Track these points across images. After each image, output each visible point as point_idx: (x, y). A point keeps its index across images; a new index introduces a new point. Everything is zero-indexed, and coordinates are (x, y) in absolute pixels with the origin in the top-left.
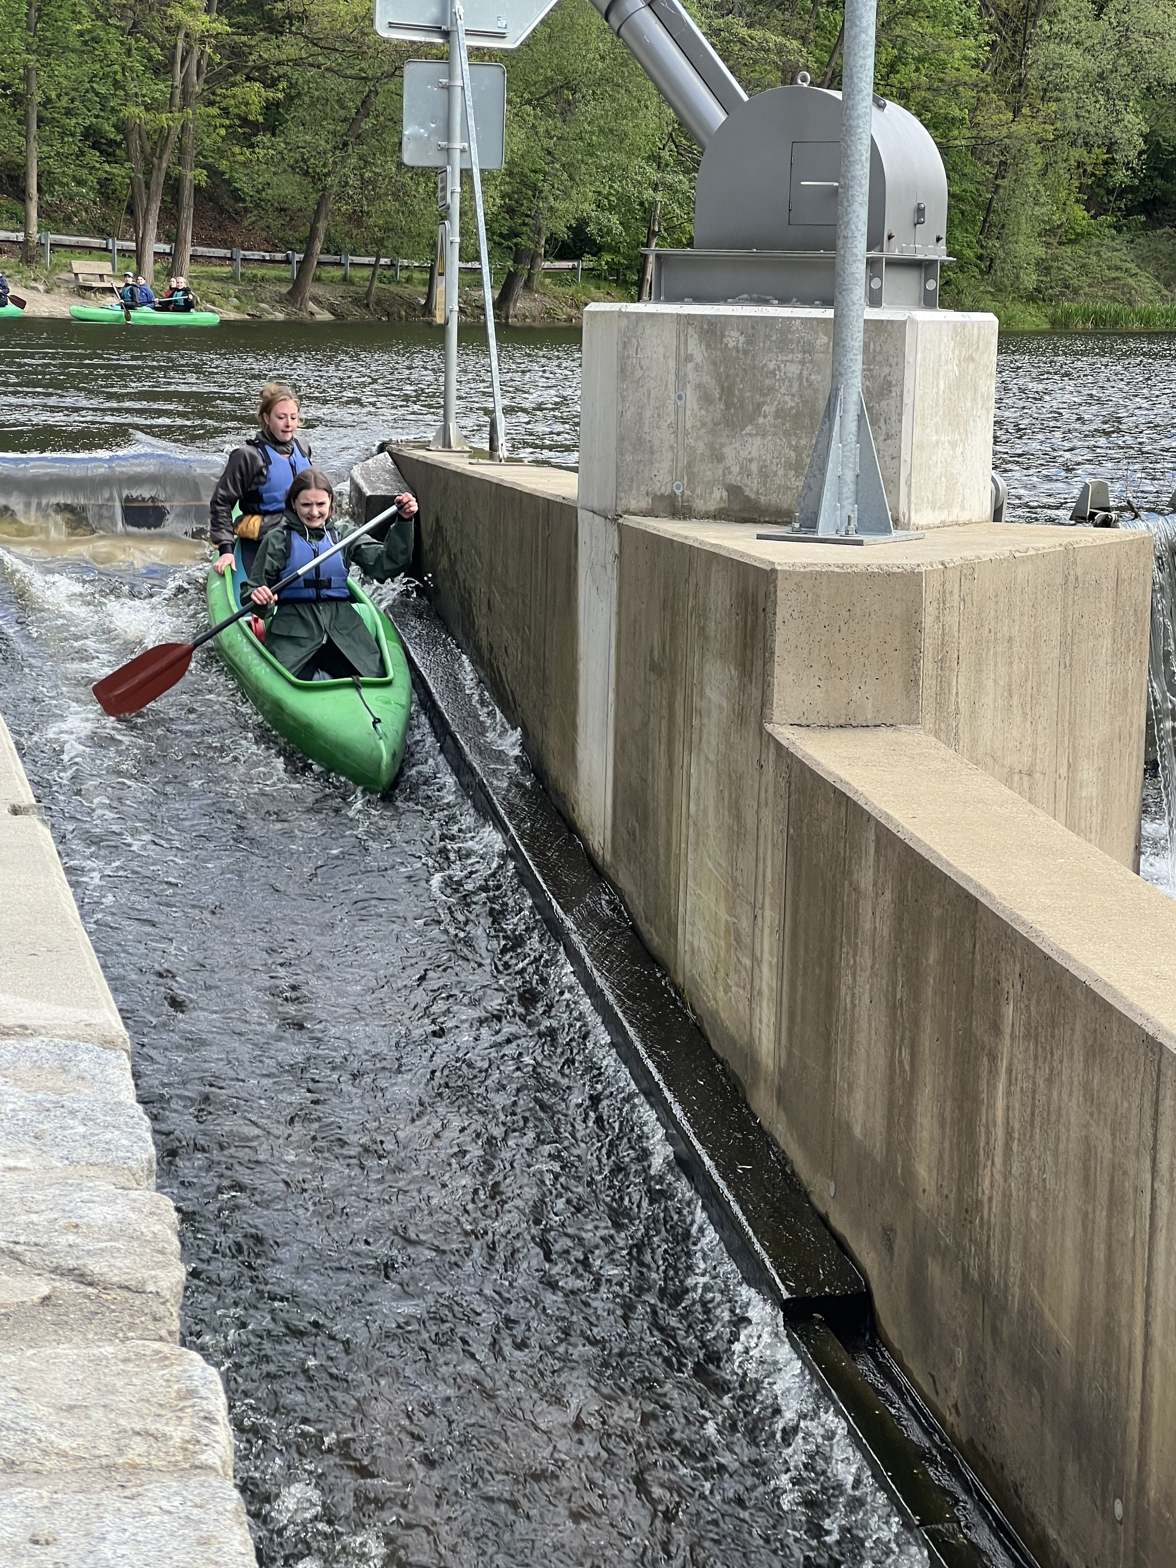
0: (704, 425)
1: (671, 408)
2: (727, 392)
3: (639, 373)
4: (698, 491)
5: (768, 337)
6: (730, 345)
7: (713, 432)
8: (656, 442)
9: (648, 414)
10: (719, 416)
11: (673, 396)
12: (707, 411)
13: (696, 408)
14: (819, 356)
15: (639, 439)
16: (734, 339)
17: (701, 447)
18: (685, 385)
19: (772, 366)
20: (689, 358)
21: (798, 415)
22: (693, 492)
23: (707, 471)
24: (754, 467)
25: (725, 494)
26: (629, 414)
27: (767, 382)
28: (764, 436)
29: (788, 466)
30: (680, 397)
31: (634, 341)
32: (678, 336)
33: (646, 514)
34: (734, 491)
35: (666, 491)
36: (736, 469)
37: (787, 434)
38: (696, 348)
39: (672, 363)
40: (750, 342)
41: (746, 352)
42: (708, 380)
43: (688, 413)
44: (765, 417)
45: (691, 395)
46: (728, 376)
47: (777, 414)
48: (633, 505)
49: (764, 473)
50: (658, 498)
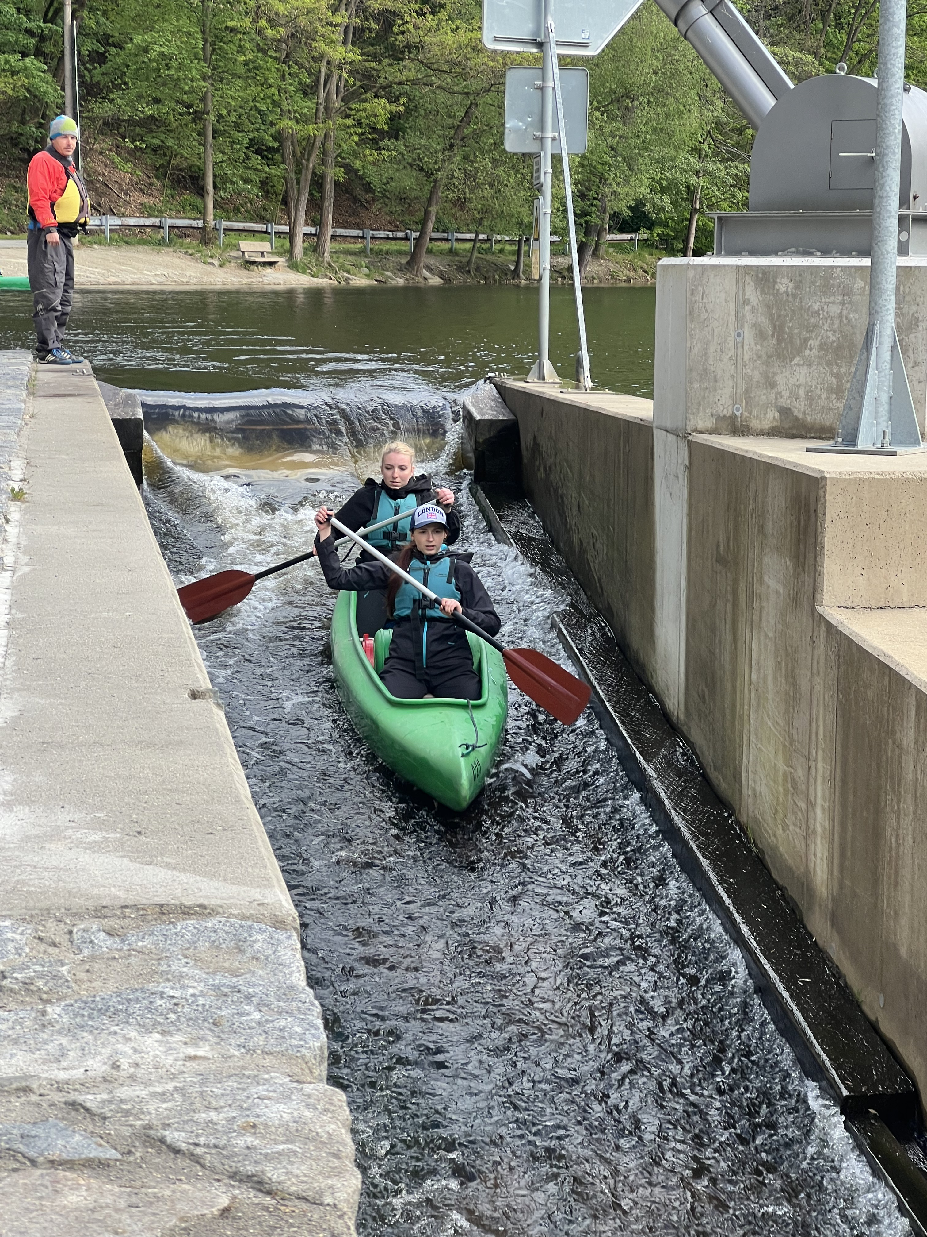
0: (759, 357)
1: (731, 344)
2: (779, 329)
3: (704, 315)
4: (755, 413)
5: (813, 283)
6: (781, 291)
7: (767, 363)
8: (719, 373)
9: (712, 349)
10: (771, 350)
11: (733, 334)
12: (761, 345)
13: (752, 343)
14: (856, 298)
15: (705, 370)
16: (784, 285)
17: (757, 376)
18: (742, 325)
19: (816, 307)
20: (746, 302)
21: (839, 347)
22: (750, 413)
23: (762, 396)
24: (802, 392)
25: (777, 415)
26: (696, 349)
27: (812, 320)
28: (810, 365)
29: (830, 390)
30: (739, 335)
31: (700, 288)
32: (737, 284)
33: (711, 432)
34: (785, 412)
35: (728, 412)
36: (786, 394)
37: (829, 364)
38: (752, 293)
39: (732, 306)
40: (797, 287)
41: (794, 296)
42: (764, 321)
43: (746, 347)
44: (811, 350)
45: (748, 333)
46: (779, 316)
47: (822, 347)
48: (700, 425)
49: (810, 397)
50: (720, 419)
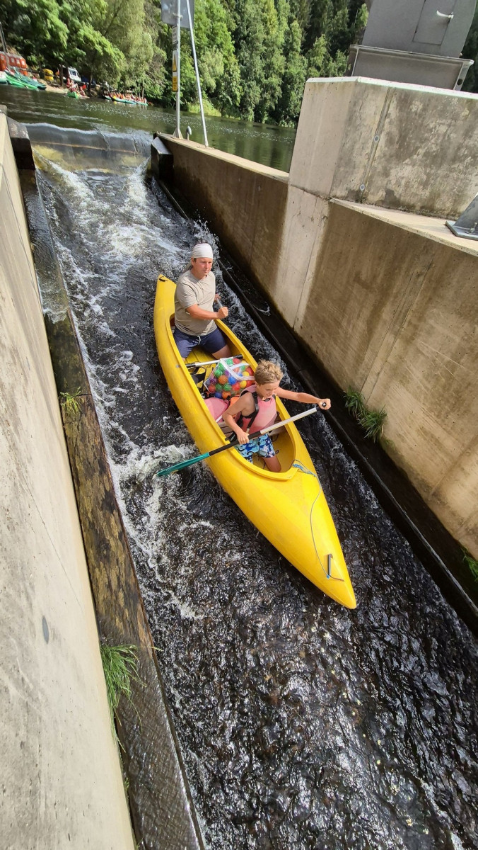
0: (385, 156)
1: (370, 145)
2: (403, 138)
3: (358, 122)
4: (372, 191)
5: (436, 107)
6: (413, 110)
7: (388, 161)
8: (357, 163)
9: (357, 146)
10: (393, 152)
11: (373, 138)
12: (388, 148)
13: (383, 146)
14: (460, 123)
15: (350, 160)
16: (417, 106)
17: (380, 168)
18: (381, 132)
19: (431, 126)
20: (387, 116)
21: (436, 156)
22: (369, 191)
23: (380, 181)
24: (403, 182)
25: (384, 194)
26: (348, 145)
27: (426, 135)
28: (414, 166)
29: (420, 183)
30: (376, 139)
31: (361, 101)
32: (386, 101)
33: (345, 198)
34: (389, 193)
35: (356, 188)
36: (393, 182)
37: (426, 166)
38: (393, 111)
39: (378, 118)
40: (424, 109)
41: (420, 116)
42: (395, 131)
43: (378, 148)
44: (418, 155)
45: (383, 138)
46: (406, 129)
47: (426, 154)
48: (339, 194)
49: (407, 186)
50: (351, 192)
